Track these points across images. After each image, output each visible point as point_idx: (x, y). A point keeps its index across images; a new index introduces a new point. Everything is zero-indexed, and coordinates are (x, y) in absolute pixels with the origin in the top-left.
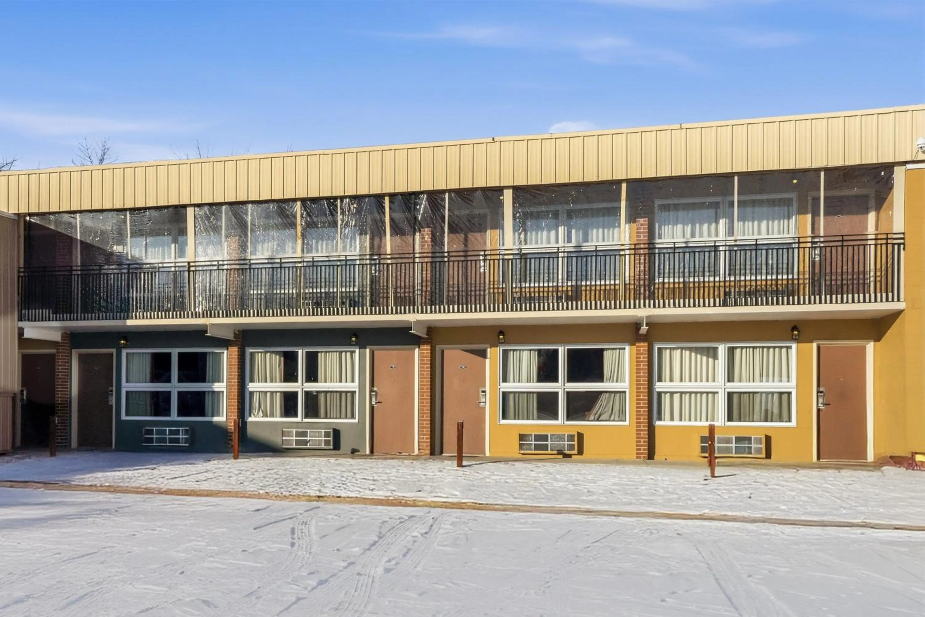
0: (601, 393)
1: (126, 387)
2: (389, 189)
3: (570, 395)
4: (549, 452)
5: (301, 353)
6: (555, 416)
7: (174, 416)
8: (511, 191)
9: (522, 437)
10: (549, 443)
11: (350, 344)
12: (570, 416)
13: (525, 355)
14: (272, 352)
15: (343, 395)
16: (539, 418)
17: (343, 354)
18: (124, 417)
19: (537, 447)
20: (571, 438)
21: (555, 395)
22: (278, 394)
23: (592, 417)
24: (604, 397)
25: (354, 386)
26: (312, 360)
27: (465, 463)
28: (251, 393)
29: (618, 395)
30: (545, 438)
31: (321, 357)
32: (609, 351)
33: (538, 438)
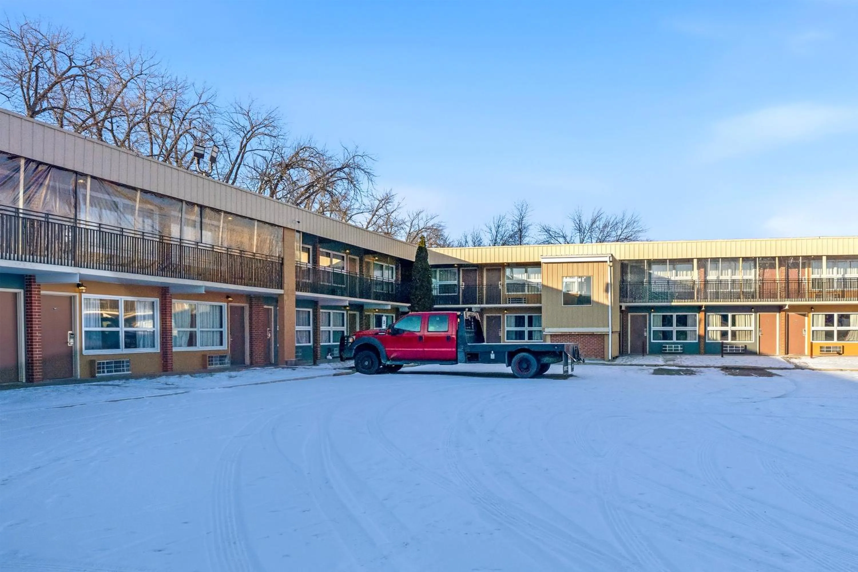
0: (849, 331)
1: (653, 328)
2: (758, 255)
3: (839, 332)
4: (831, 353)
5: (730, 315)
6: (833, 339)
7: (674, 340)
8: (825, 257)
9: (821, 347)
10: (832, 349)
11: (751, 312)
12: (838, 339)
13: (820, 316)
14: (718, 315)
15: (747, 332)
16: (826, 340)
17: (746, 316)
18: (652, 341)
19: (827, 351)
20: (840, 347)
21: (833, 331)
22: (719, 332)
23: (847, 340)
24: (850, 333)
25: (752, 328)
26: (734, 317)
27: (813, 357)
28: (708, 331)
29: (856, 331)
30: (830, 348)
31: (737, 317)
32: (852, 315)
33: (827, 348)
